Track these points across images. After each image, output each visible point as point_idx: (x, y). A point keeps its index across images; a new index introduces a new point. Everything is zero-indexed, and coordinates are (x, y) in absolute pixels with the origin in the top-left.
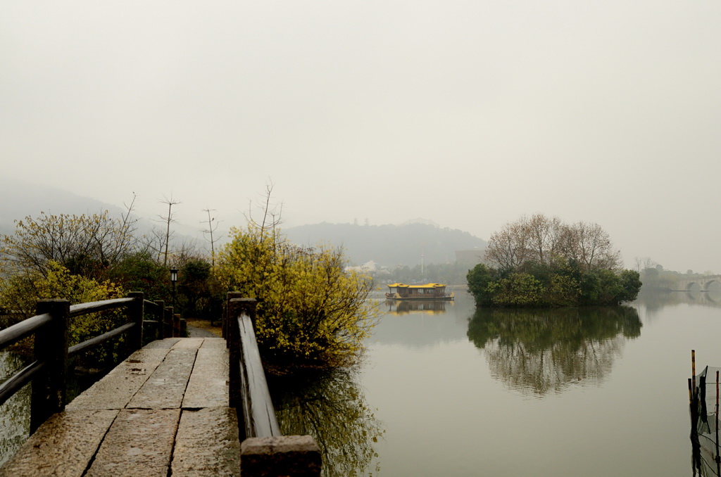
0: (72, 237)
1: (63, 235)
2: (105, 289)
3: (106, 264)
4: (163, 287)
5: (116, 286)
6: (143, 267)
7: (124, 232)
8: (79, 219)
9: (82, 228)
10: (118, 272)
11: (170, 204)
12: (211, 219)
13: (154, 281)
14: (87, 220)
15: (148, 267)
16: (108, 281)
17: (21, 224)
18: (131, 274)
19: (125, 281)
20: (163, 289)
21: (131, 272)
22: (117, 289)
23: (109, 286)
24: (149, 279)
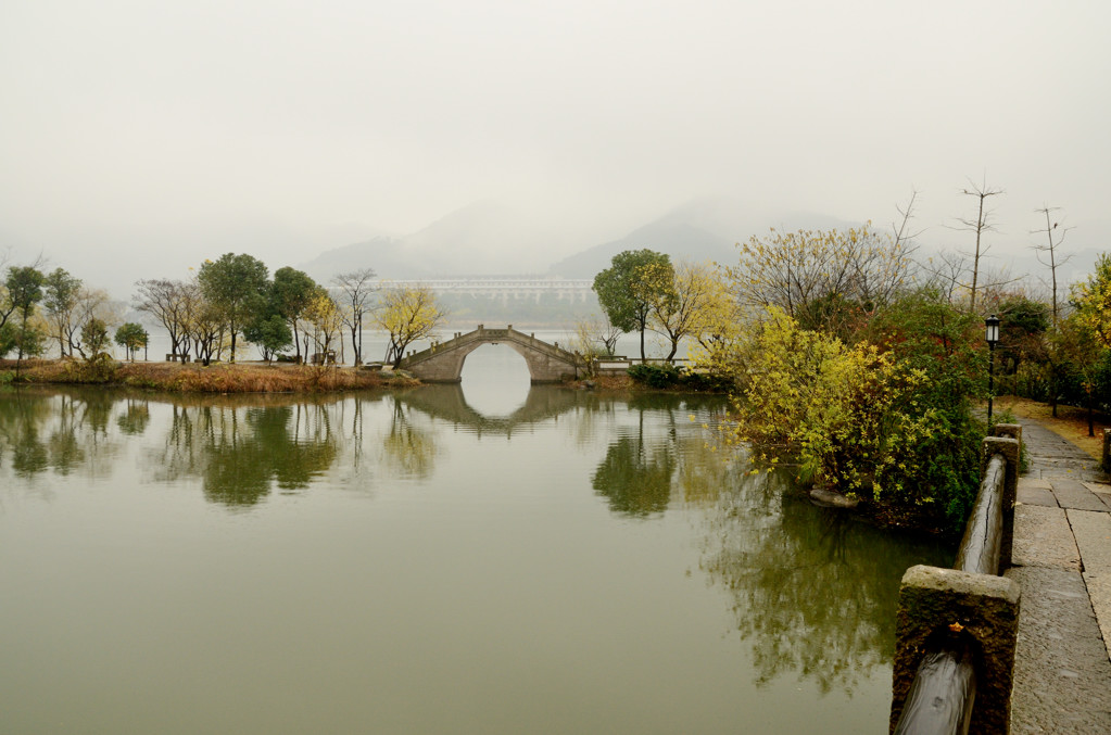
0: (817, 265)
1: (806, 262)
2: (860, 358)
3: (869, 306)
4: (972, 356)
5: (879, 353)
6: (931, 314)
7: (899, 253)
8: (828, 236)
9: (832, 252)
10: (887, 321)
11: (982, 196)
12: (1052, 226)
13: (953, 341)
14: (840, 238)
15: (942, 315)
16: (865, 343)
17: (747, 250)
18: (908, 327)
19: (899, 341)
20: (972, 360)
21: (909, 325)
22: (882, 359)
23: (866, 353)
24: (944, 338)
